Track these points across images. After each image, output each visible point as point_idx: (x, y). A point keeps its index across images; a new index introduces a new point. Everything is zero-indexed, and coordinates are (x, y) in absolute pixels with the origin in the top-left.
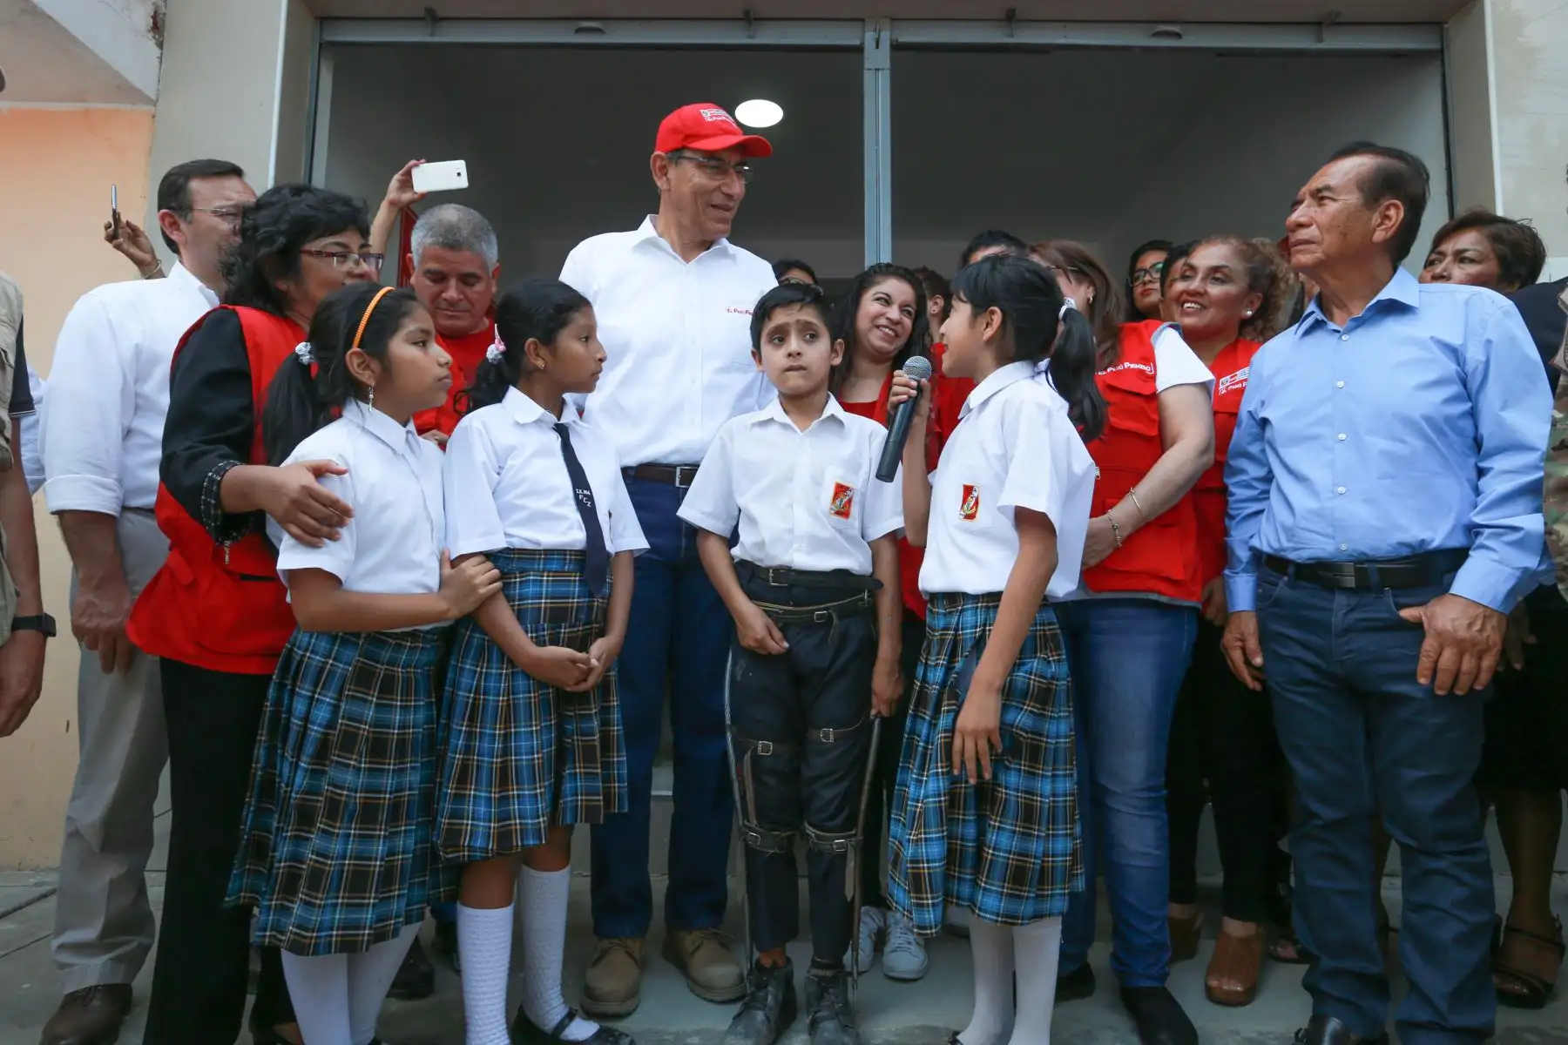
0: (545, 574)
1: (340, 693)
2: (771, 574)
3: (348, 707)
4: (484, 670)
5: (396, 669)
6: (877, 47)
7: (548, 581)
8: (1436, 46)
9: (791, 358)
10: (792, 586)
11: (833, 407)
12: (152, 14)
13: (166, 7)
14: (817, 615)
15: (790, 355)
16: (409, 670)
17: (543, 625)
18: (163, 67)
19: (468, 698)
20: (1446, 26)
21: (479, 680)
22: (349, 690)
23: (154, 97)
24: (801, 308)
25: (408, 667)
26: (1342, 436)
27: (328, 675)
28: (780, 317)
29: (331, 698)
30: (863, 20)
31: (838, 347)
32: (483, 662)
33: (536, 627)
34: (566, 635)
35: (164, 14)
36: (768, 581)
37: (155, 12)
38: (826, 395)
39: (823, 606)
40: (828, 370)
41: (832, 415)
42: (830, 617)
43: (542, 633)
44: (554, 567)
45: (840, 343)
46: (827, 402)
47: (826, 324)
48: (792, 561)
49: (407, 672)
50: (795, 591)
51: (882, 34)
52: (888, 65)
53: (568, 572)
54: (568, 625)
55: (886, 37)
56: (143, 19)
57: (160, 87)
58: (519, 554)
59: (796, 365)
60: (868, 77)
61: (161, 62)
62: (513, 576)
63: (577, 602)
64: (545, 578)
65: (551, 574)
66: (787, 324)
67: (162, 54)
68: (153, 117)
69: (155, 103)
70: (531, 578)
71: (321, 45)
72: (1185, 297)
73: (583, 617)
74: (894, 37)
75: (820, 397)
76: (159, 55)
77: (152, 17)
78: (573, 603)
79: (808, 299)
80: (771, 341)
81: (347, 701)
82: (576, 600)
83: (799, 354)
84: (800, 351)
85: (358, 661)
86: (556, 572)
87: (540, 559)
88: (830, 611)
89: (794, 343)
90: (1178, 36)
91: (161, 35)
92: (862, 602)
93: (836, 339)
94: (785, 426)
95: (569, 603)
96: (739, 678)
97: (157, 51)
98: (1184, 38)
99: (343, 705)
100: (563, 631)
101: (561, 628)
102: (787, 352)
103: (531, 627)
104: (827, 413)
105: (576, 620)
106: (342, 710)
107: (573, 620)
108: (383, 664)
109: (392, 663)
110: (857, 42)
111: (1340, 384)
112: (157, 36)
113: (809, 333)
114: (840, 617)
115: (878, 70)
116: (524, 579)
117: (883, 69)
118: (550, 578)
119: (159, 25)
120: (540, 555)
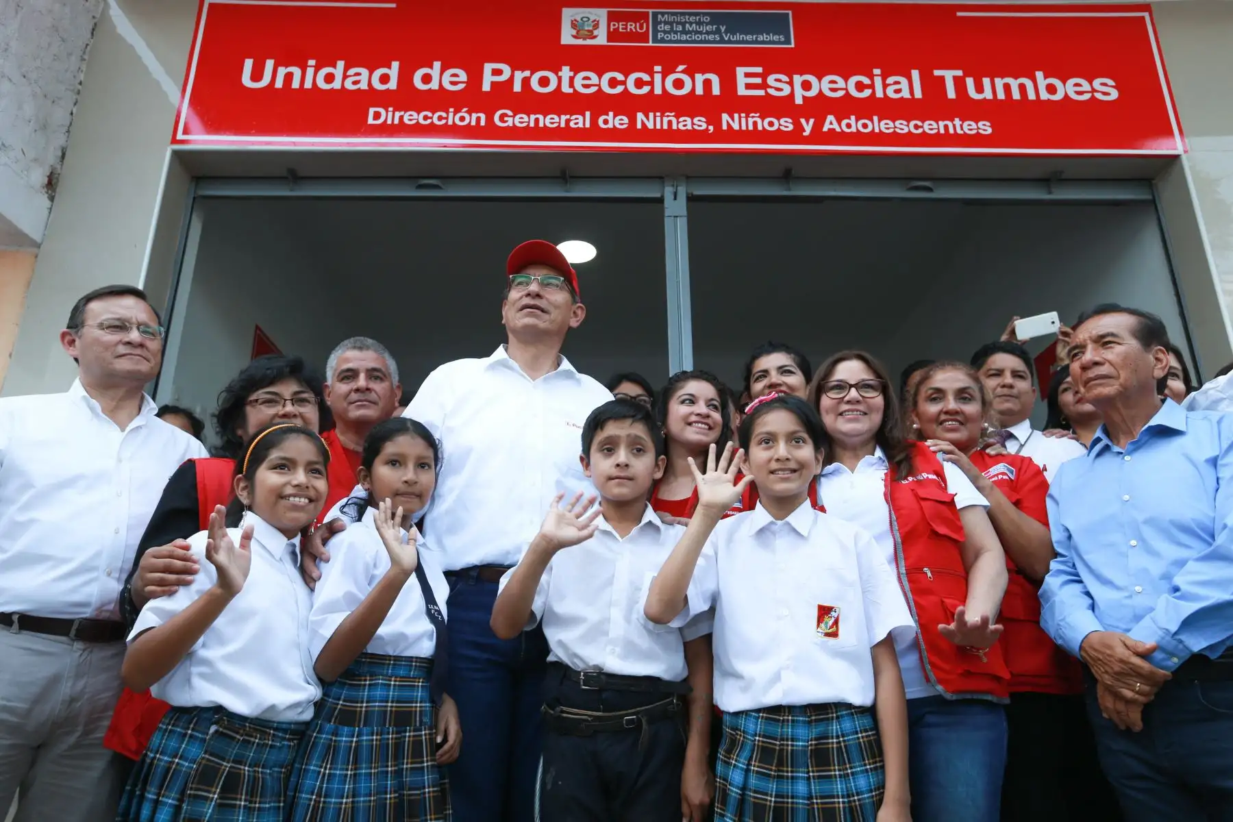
0: (393, 679)
1: (183, 793)
2: (582, 677)
3: (189, 807)
4: (327, 772)
5: (242, 767)
6: (675, 199)
7: (395, 685)
8: (1150, 197)
9: (618, 468)
10: (600, 691)
11: (650, 515)
12: (48, 174)
13: (61, 168)
14: (626, 719)
15: (618, 465)
16: (257, 769)
17: (388, 728)
18: (51, 215)
19: (311, 800)
20: (1154, 182)
21: (322, 782)
22: (191, 789)
23: (38, 240)
24: (633, 422)
25: (255, 766)
26: (1133, 543)
27: (173, 773)
28: (612, 429)
29: (173, 799)
30: (661, 178)
31: (660, 463)
32: (327, 764)
33: (382, 730)
34: (411, 739)
35: (59, 174)
36: (579, 683)
37: (51, 173)
38: (644, 505)
39: (633, 711)
40: (651, 482)
41: (650, 521)
42: (639, 720)
43: (386, 736)
44: (402, 673)
45: (663, 459)
46: (645, 511)
47: (653, 441)
48: (604, 665)
49: (255, 771)
50: (604, 696)
51: (679, 188)
52: (685, 212)
53: (413, 678)
54: (412, 728)
55: (682, 191)
56: (38, 177)
57: (46, 233)
58: (370, 658)
59: (623, 475)
60: (668, 223)
61: (50, 213)
62: (363, 678)
63: (420, 707)
64: (392, 683)
65: (398, 679)
66: (619, 437)
67: (52, 205)
68: (36, 257)
69: (38, 246)
70: (380, 681)
71: (194, 198)
72: (943, 417)
73: (426, 720)
74: (690, 191)
75: (639, 505)
76: (49, 206)
77: (48, 177)
78: (416, 707)
79: (639, 416)
80: (601, 450)
81: (189, 802)
82: (418, 705)
83: (627, 465)
84: (628, 463)
85: (203, 758)
86: (401, 677)
87: (389, 664)
88: (640, 716)
89: (622, 455)
90: (929, 189)
91: (54, 191)
92: (672, 706)
93: (660, 456)
94: (606, 533)
95: (412, 707)
96: (549, 787)
97: (48, 203)
98: (934, 191)
99: (184, 806)
100: (408, 734)
101: (405, 732)
102: (617, 462)
103: (377, 729)
104: (645, 520)
105: (421, 725)
106: (183, 811)
107: (418, 724)
108: (228, 762)
109: (239, 761)
110: (658, 195)
111: (1126, 497)
112: (50, 192)
113: (637, 449)
114: (650, 723)
115: (677, 217)
116: (373, 682)
117: (681, 216)
118: (397, 683)
119: (53, 183)
120: (390, 660)
